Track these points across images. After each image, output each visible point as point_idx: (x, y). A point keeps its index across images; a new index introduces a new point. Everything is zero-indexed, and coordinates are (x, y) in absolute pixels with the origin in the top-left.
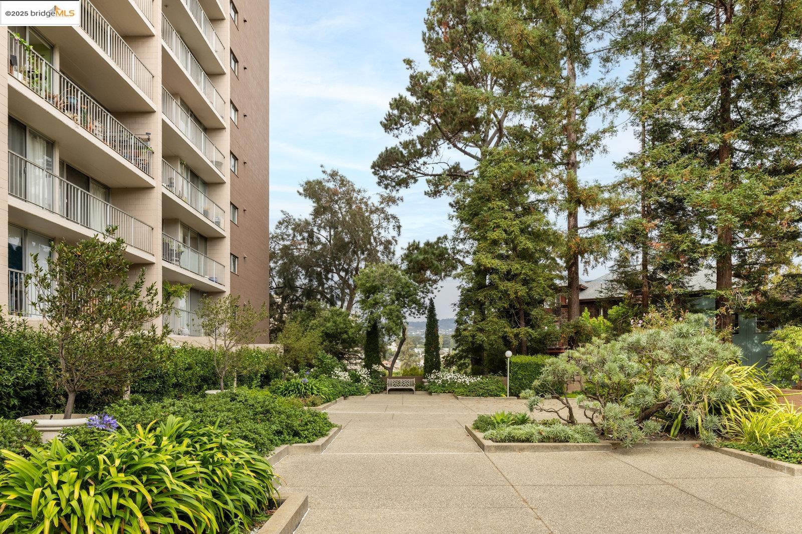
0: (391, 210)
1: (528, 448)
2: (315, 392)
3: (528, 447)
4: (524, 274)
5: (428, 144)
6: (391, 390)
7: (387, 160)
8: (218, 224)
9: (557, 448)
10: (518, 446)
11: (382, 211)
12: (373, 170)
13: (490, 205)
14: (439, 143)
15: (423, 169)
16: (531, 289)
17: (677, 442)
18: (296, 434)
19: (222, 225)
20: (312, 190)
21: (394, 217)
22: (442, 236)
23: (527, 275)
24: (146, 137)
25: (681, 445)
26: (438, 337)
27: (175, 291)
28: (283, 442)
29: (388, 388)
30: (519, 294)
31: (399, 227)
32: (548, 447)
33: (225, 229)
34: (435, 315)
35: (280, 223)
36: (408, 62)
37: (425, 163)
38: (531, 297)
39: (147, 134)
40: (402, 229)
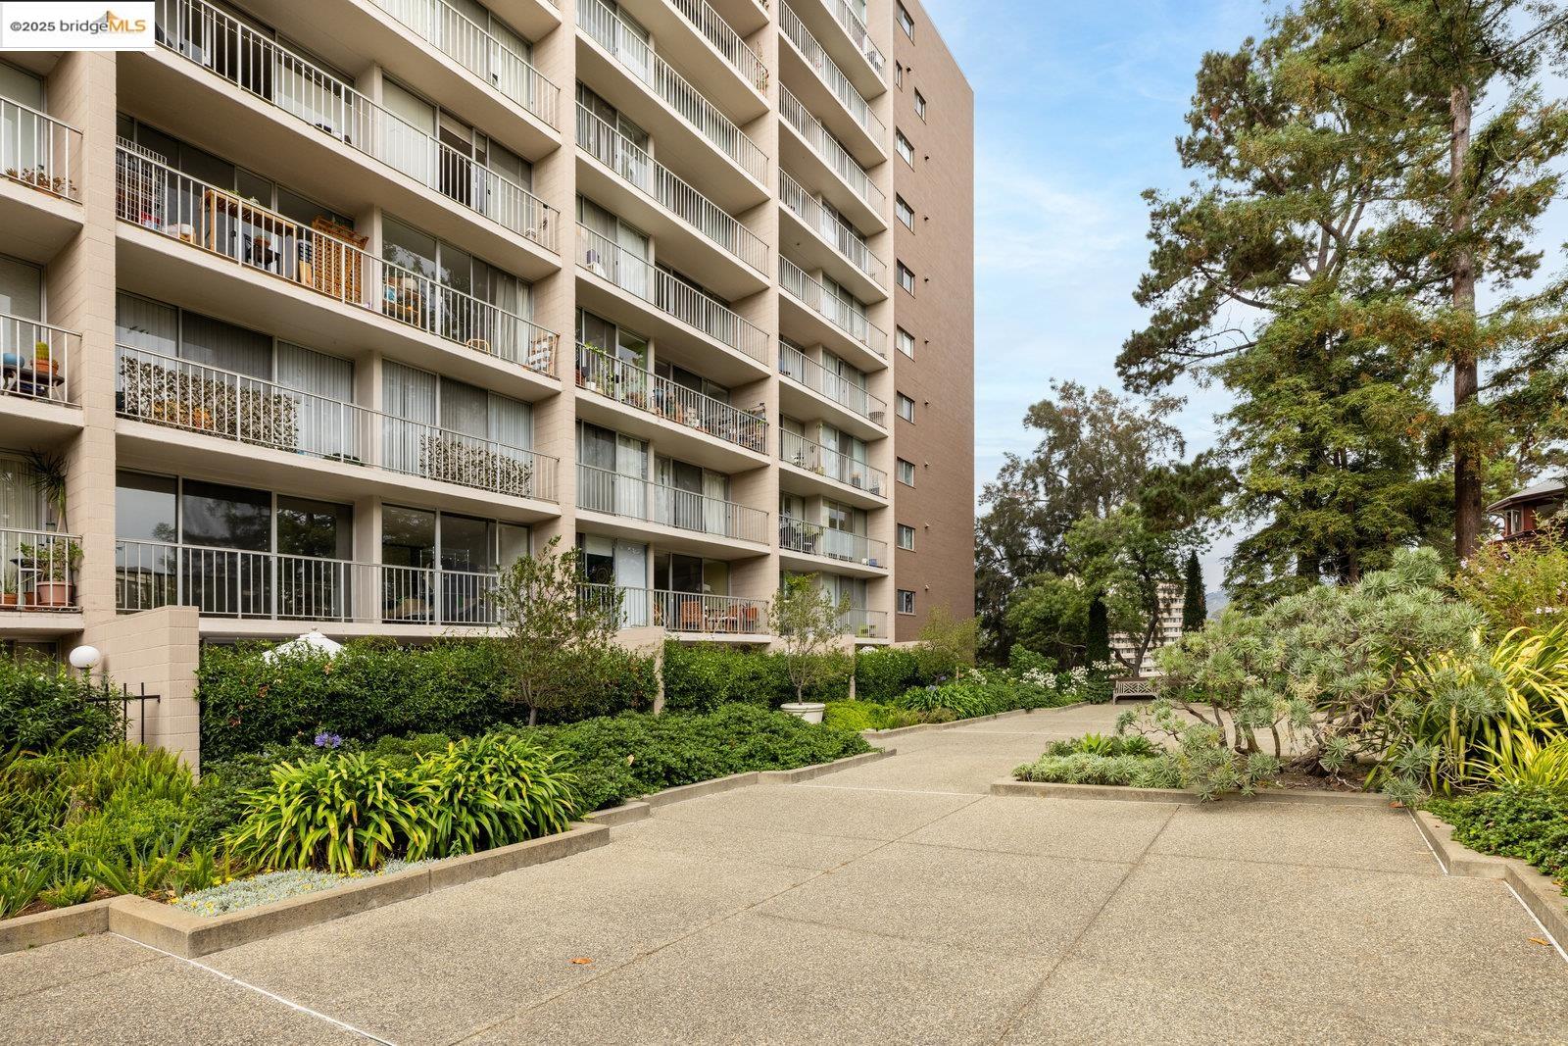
0: (1169, 419)
1: (1056, 792)
2: (948, 704)
3: (1056, 789)
4: (1342, 493)
5: (1201, 308)
6: (1120, 699)
7: (1138, 350)
8: (875, 491)
9: (1102, 794)
10: (1040, 788)
11: (1156, 424)
12: (1119, 369)
13: (1272, 387)
14: (1220, 300)
15: (1200, 348)
16: (1359, 518)
17: (1354, 795)
18: (775, 759)
19: (882, 493)
20: (1041, 415)
21: (1174, 431)
22: (1205, 452)
23: (1349, 495)
24: (761, 408)
25: (1359, 800)
26: (1205, 612)
27: (798, 584)
28: (750, 768)
29: (1116, 695)
30: (1330, 529)
31: (1182, 444)
32: (1087, 792)
33: (888, 496)
34: (1200, 578)
35: (1004, 470)
36: (1149, 195)
37: (1203, 338)
38: (1361, 531)
39: (762, 404)
40: (1186, 447)
